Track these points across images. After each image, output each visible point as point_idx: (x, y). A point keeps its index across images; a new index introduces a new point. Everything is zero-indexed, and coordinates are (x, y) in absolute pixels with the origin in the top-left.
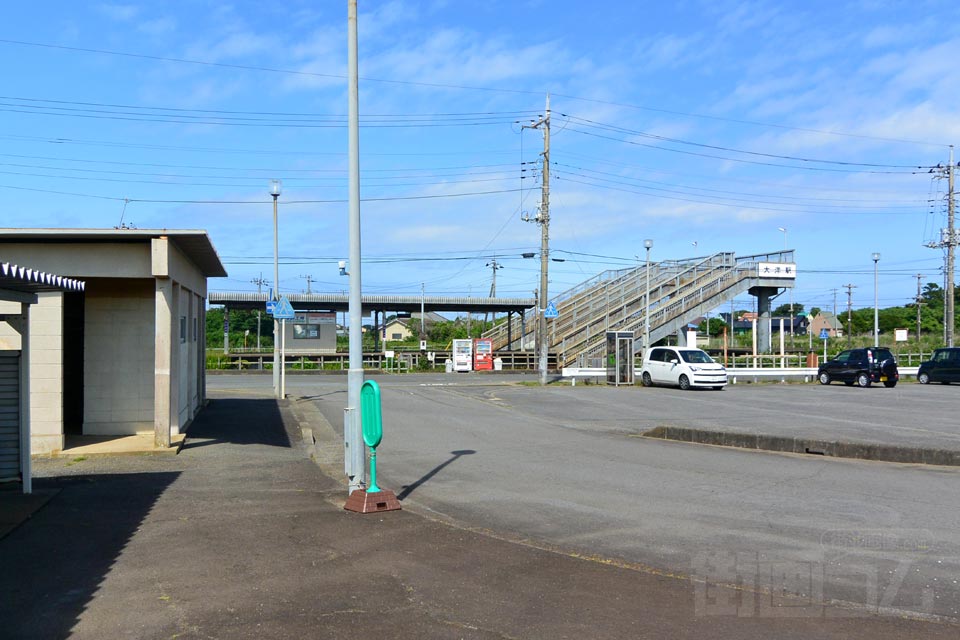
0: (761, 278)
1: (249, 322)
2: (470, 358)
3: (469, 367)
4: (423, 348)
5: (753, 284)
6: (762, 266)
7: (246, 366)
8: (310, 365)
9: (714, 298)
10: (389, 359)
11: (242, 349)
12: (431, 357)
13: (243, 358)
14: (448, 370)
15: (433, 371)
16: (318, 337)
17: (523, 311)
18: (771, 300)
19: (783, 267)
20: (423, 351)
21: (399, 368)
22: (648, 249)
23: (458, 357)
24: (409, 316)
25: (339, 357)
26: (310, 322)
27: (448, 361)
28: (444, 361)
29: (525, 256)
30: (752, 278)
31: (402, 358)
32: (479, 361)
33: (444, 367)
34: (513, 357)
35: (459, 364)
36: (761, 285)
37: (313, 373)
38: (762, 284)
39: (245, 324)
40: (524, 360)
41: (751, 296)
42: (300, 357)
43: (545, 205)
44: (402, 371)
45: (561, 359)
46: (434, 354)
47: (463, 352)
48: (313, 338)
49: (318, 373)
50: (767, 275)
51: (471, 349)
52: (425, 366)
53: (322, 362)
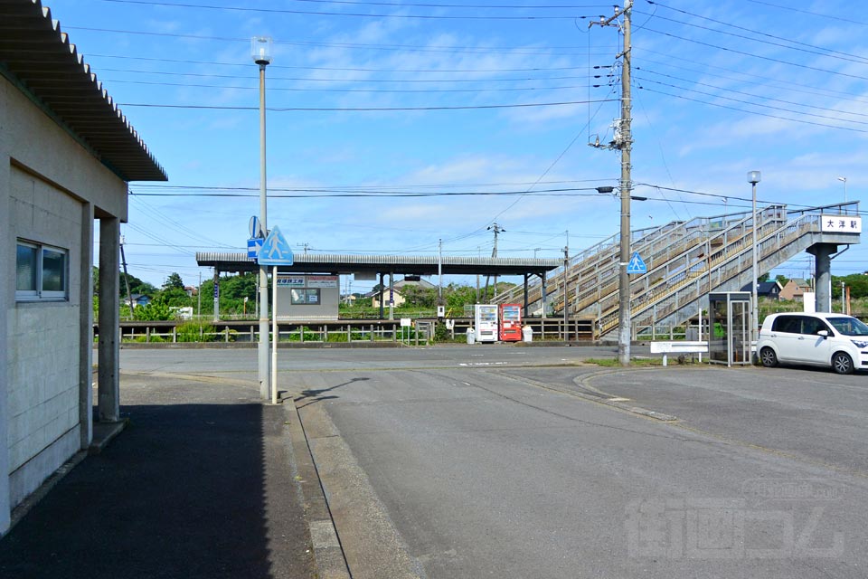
0: (825, 233)
1: (248, 289)
2: (496, 327)
3: (494, 337)
4: (441, 314)
5: (816, 240)
6: (825, 219)
7: (234, 337)
8: (310, 336)
9: (774, 256)
10: (406, 328)
11: (235, 316)
12: (450, 325)
13: (231, 327)
14: (471, 341)
15: (453, 341)
16: (318, 302)
17: (544, 273)
18: (830, 259)
19: (848, 220)
20: (441, 318)
21: (416, 339)
22: (754, 183)
23: (481, 326)
24: (418, 279)
25: (345, 326)
26: (309, 286)
27: (469, 330)
28: (464, 330)
29: (601, 190)
30: (815, 233)
31: (419, 326)
32: (506, 330)
33: (465, 337)
34: (543, 325)
35: (483, 333)
36: (824, 241)
37: (315, 346)
38: (826, 239)
39: (245, 291)
40: (556, 329)
41: (809, 254)
42: (299, 325)
43: (625, 124)
44: (420, 343)
45: (597, 328)
46: (453, 321)
47: (487, 319)
48: (312, 304)
49: (320, 346)
50: (830, 229)
51: (496, 316)
52: (442, 335)
53: (326, 332)
